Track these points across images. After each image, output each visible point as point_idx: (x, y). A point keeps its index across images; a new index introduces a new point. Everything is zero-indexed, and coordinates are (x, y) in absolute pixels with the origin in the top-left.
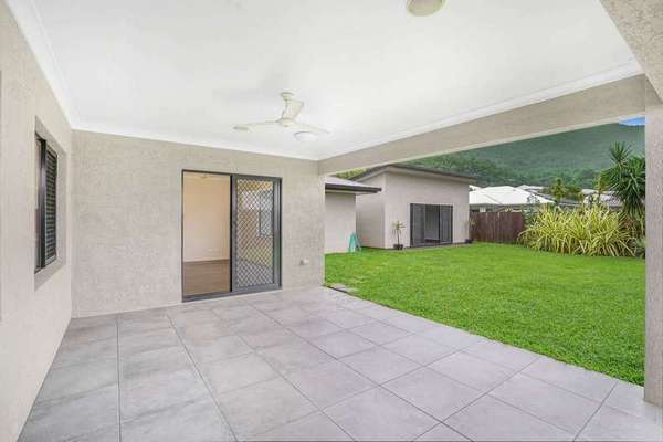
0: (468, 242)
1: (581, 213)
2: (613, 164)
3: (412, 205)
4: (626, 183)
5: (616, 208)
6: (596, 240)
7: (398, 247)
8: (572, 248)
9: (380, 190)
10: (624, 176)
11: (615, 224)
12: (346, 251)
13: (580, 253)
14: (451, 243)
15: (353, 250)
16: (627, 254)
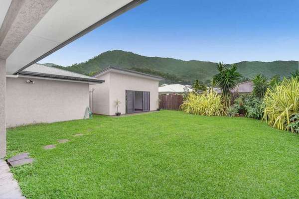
0: (158, 110)
1: (206, 95)
2: (218, 72)
3: (127, 91)
4: (224, 81)
5: (220, 94)
6: (212, 109)
7: (118, 114)
8: (202, 113)
9: (104, 81)
10: (223, 78)
11: (219, 101)
12: (82, 118)
13: (205, 115)
14: (149, 111)
15: (88, 117)
16: (224, 115)
